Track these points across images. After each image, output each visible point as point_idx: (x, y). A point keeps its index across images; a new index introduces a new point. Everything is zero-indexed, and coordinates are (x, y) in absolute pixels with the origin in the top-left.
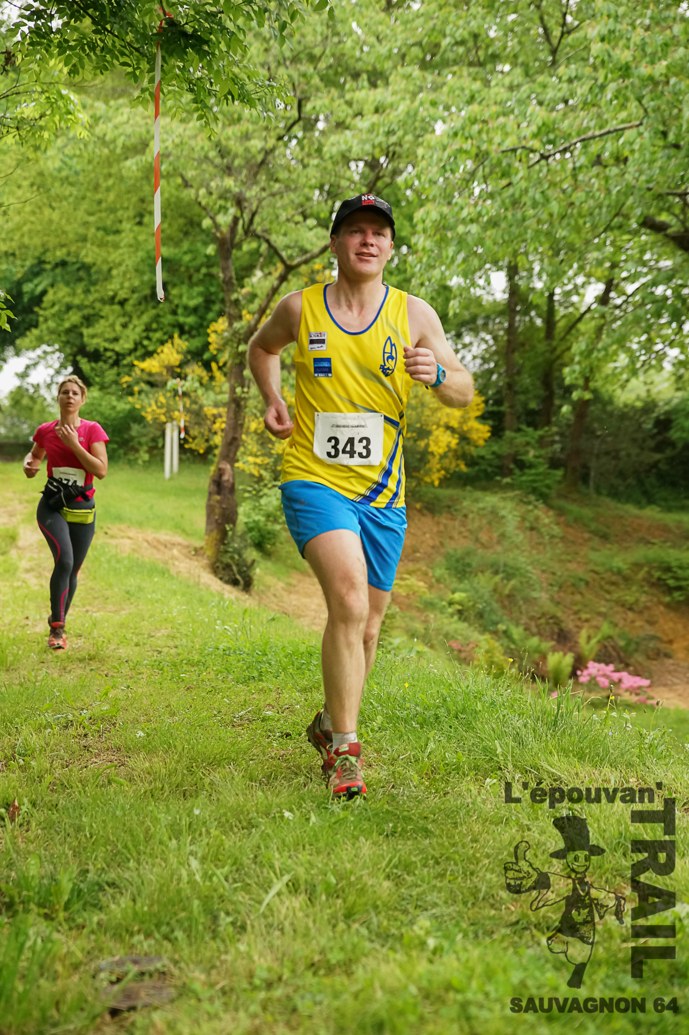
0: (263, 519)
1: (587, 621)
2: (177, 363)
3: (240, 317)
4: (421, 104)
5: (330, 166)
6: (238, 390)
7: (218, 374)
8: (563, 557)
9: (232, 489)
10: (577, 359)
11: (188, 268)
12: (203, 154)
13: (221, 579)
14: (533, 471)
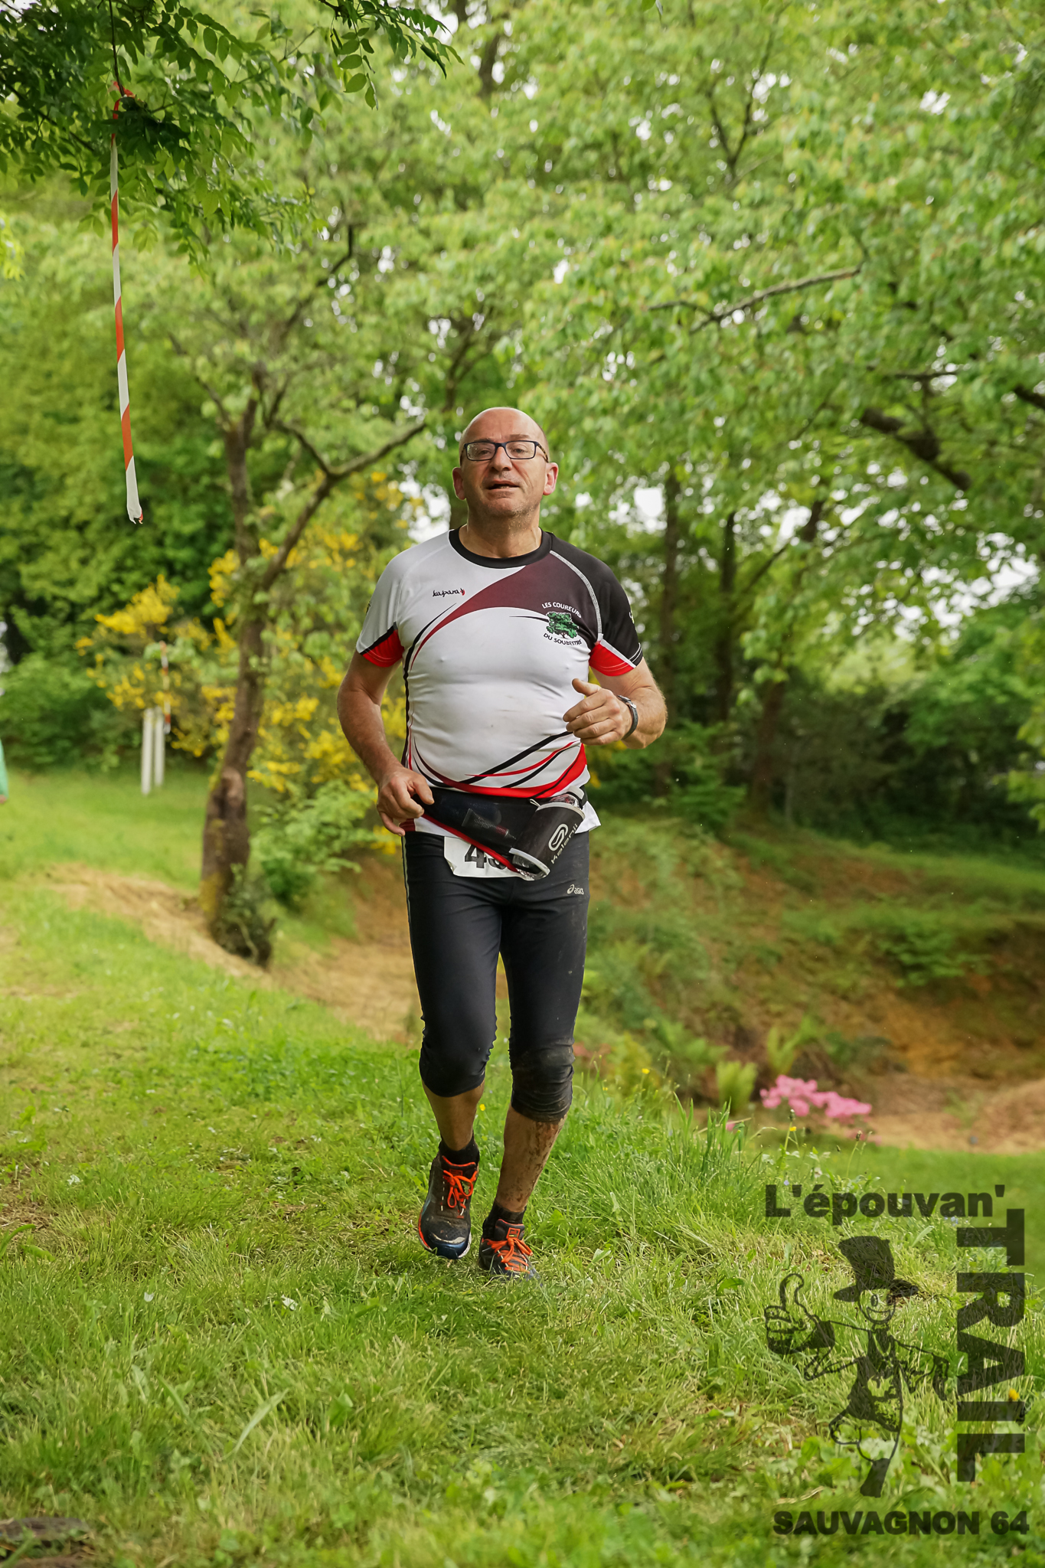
0: (288, 856)
1: (779, 1015)
2: (162, 619)
3: (258, 551)
4: (532, 236)
5: (395, 327)
6: (254, 661)
7: (224, 637)
8: (745, 918)
9: (242, 811)
10: (763, 620)
11: (181, 477)
12: (202, 305)
13: (224, 946)
14: (700, 789)
